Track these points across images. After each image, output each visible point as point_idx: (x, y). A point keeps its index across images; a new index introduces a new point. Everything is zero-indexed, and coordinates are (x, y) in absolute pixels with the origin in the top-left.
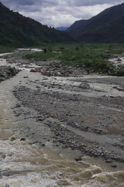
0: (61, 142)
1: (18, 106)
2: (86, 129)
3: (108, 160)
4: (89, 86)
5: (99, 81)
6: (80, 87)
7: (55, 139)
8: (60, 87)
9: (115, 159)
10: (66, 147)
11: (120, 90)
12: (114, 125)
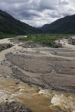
0: (14, 76)
1: (4, 61)
2: (28, 71)
3: (30, 84)
4: (39, 52)
5: (45, 50)
6: (36, 52)
7: (12, 75)
8: (27, 52)
9: (33, 83)
10: (15, 78)
11: (52, 54)
12: (41, 69)
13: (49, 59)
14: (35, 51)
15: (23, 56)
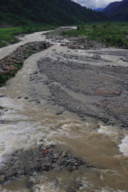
0: (53, 100)
1: (36, 73)
2: (78, 91)
3: (81, 115)
4: (100, 57)
5: (111, 53)
6: (93, 58)
7: (50, 98)
8: (77, 57)
9: (86, 114)
10: (55, 104)
11: (124, 61)
12: (102, 89)
13: (116, 70)
14: (92, 55)
15: (70, 65)
